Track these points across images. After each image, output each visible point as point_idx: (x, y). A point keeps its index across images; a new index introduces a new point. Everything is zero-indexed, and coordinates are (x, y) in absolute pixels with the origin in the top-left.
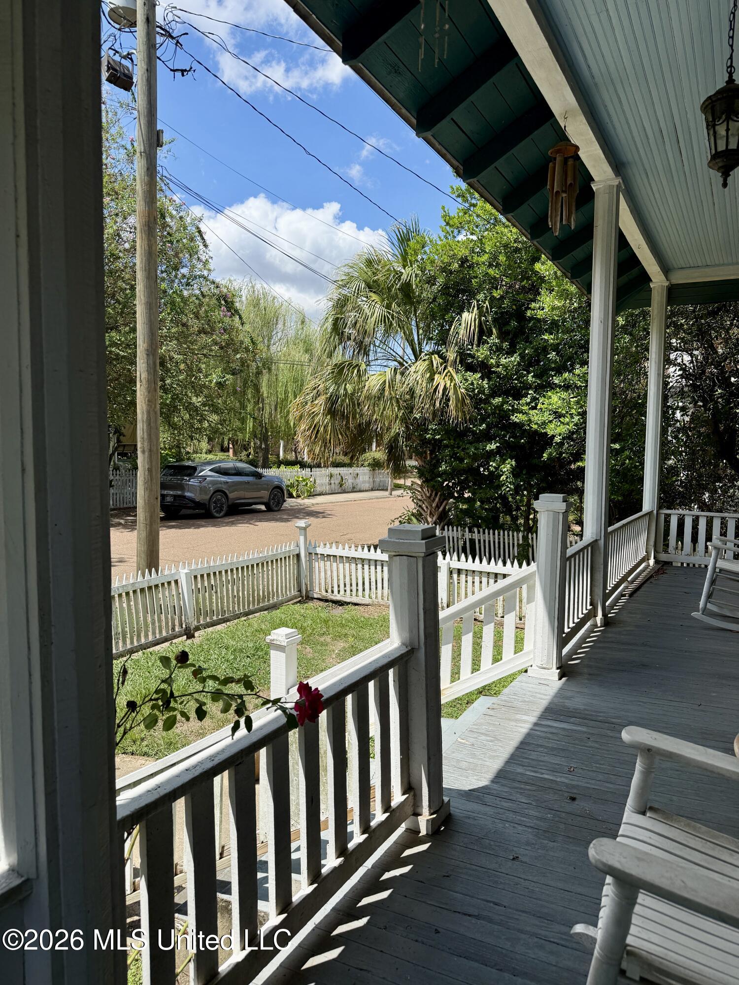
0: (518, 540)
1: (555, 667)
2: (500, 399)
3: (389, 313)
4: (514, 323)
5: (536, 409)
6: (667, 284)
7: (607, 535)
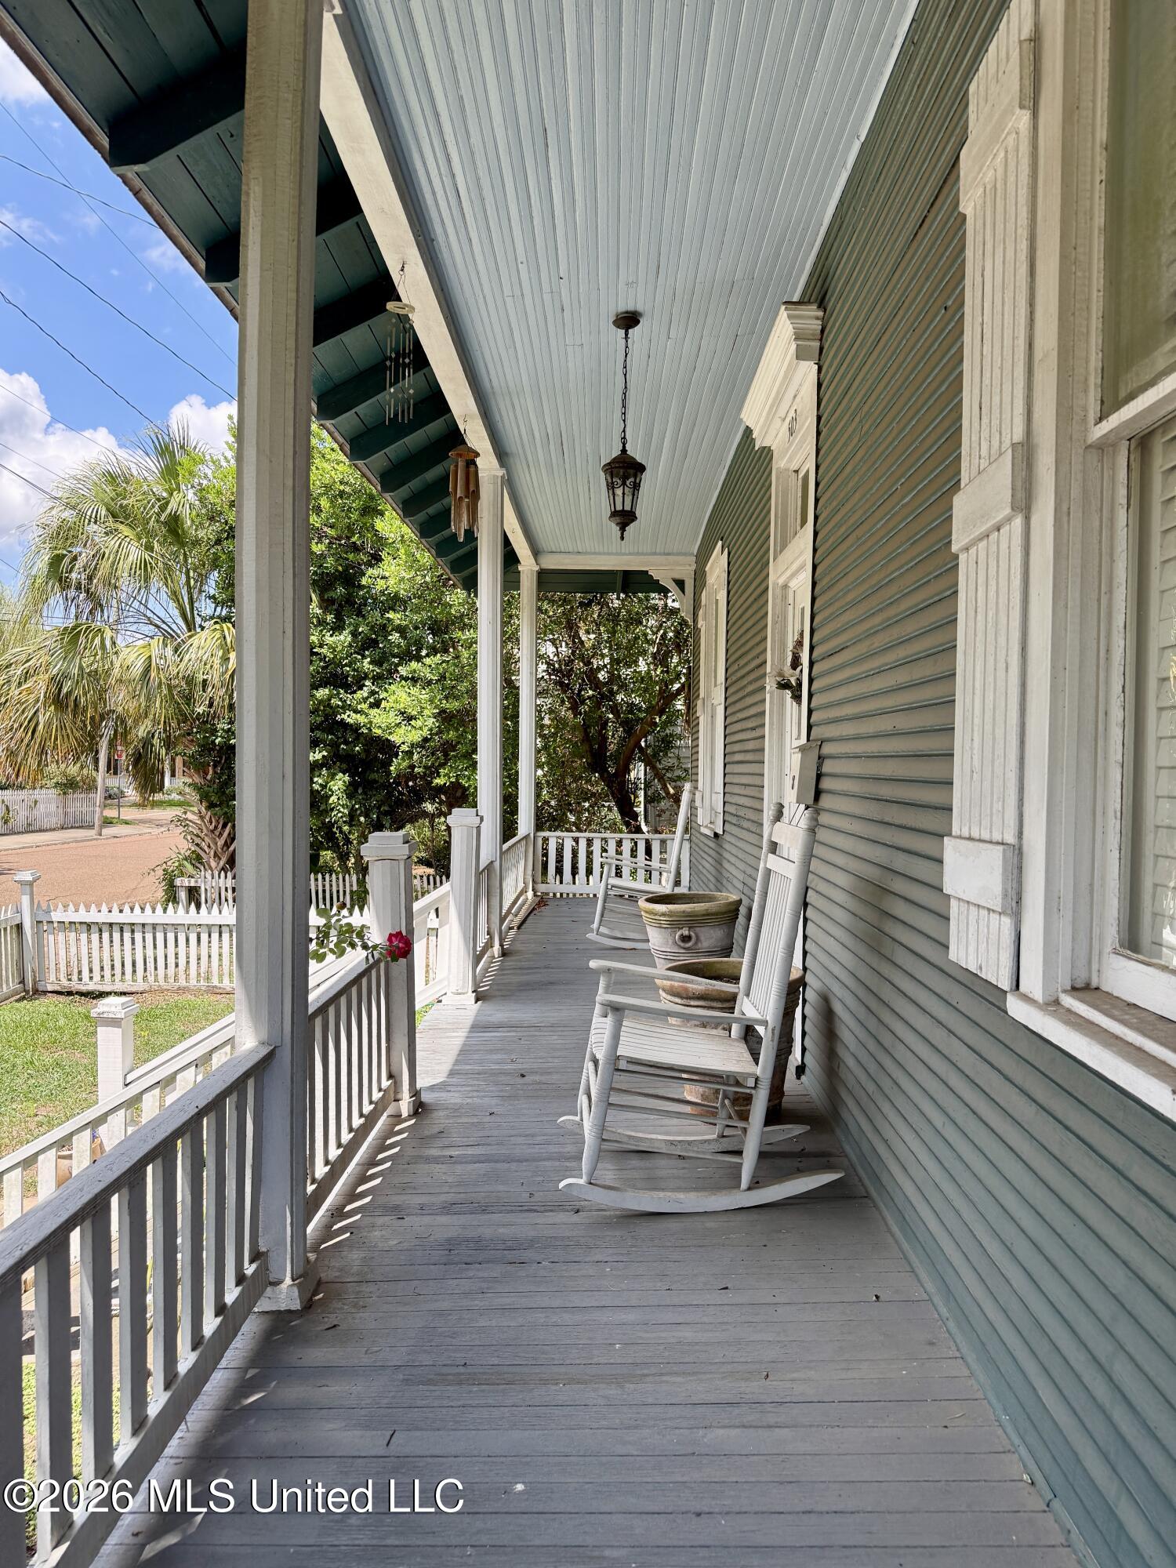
0: (351, 886)
1: (470, 991)
2: (327, 691)
3: (152, 557)
4: (340, 590)
5: (378, 707)
6: (537, 568)
7: (502, 853)
